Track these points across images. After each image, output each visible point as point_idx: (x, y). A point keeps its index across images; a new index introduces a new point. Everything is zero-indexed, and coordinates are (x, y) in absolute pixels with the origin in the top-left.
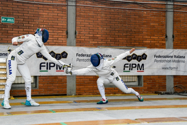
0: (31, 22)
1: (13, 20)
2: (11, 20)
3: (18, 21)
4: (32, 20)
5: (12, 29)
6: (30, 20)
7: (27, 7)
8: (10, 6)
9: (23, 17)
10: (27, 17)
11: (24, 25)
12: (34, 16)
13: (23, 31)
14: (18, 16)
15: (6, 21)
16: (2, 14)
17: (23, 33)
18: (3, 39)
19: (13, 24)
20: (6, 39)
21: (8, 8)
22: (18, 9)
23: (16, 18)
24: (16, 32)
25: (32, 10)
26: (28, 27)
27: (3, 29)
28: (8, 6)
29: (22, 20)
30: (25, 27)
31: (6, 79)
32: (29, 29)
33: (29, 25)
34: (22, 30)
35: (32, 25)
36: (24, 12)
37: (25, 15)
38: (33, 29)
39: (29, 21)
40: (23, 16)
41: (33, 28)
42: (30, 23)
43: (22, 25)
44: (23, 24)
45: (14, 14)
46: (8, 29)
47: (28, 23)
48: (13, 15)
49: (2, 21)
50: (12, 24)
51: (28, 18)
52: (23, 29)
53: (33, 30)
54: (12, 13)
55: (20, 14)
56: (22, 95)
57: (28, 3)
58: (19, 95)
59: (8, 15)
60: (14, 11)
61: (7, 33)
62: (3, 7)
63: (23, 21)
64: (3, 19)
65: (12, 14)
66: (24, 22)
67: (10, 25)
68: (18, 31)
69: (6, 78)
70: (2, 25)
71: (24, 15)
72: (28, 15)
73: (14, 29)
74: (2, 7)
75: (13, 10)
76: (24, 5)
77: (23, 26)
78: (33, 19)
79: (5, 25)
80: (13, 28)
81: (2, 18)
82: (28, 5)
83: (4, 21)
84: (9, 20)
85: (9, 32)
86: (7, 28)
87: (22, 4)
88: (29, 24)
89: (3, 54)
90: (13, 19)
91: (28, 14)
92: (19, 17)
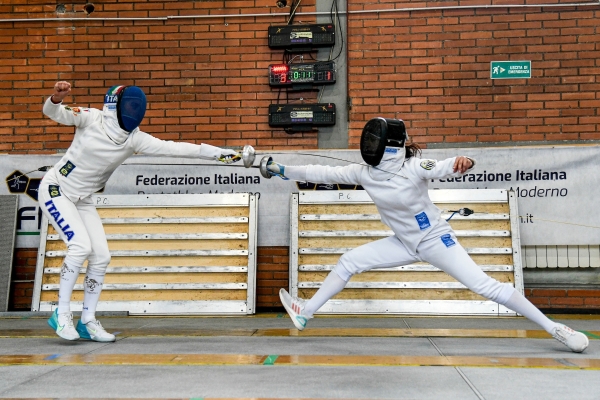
0: (585, 69)
1: (525, 67)
2: (520, 70)
3: (542, 71)
4: (592, 63)
5: (523, 97)
6: (583, 63)
7: (573, 23)
8: (518, 25)
9: (560, 56)
10: (574, 55)
11: (564, 80)
12: (595, 50)
13: (561, 100)
14: (543, 54)
15: (505, 74)
16: (493, 54)
17: (559, 106)
18: (495, 129)
19: (527, 80)
20: (504, 129)
21: (510, 34)
22: (544, 32)
23: (538, 60)
24: (536, 105)
25: (591, 31)
26: (576, 86)
27: (497, 98)
28: (512, 26)
29: (557, 64)
30: (565, 86)
31: (512, 254)
32: (579, 91)
33: (579, 78)
34: (556, 96)
35: (592, 79)
36: (563, 39)
37: (565, 48)
38: (596, 92)
39: (578, 68)
40: (561, 51)
41: (592, 88)
42: (584, 71)
43: (557, 80)
44: (560, 77)
45: (531, 49)
46: (510, 97)
47: (576, 73)
48: (526, 53)
49: (494, 75)
50: (524, 82)
51: (575, 57)
52: (561, 93)
53: (593, 94)
54: (524, 47)
55: (550, 48)
56: (564, 307)
57: (576, 9)
58: (554, 306)
59: (512, 53)
60: (530, 41)
61: (510, 110)
62: (495, 33)
63: (561, 67)
64: (496, 69)
65: (524, 51)
66: (563, 72)
67: (517, 84)
68: (544, 102)
69: (510, 251)
70: (494, 88)
71: (563, 49)
72: (578, 47)
73: (529, 96)
74: (493, 31)
75: (526, 37)
76: (563, 15)
77: (561, 83)
78: (595, 59)
79: (501, 87)
80: (526, 94)
81: (494, 65)
82: (578, 14)
83: (500, 75)
84: (514, 70)
85: (515, 106)
86: (510, 93)
87: (555, 16)
88: (579, 75)
89: (498, 175)
90: (528, 64)
91: (577, 43)
92: (547, 56)
